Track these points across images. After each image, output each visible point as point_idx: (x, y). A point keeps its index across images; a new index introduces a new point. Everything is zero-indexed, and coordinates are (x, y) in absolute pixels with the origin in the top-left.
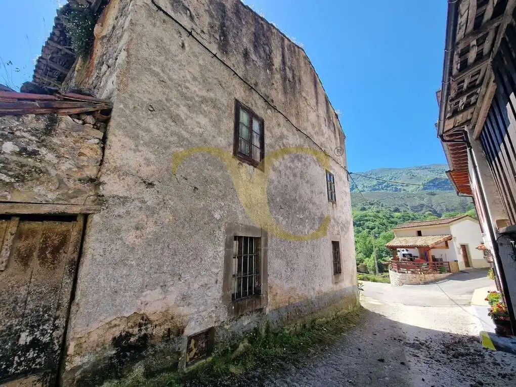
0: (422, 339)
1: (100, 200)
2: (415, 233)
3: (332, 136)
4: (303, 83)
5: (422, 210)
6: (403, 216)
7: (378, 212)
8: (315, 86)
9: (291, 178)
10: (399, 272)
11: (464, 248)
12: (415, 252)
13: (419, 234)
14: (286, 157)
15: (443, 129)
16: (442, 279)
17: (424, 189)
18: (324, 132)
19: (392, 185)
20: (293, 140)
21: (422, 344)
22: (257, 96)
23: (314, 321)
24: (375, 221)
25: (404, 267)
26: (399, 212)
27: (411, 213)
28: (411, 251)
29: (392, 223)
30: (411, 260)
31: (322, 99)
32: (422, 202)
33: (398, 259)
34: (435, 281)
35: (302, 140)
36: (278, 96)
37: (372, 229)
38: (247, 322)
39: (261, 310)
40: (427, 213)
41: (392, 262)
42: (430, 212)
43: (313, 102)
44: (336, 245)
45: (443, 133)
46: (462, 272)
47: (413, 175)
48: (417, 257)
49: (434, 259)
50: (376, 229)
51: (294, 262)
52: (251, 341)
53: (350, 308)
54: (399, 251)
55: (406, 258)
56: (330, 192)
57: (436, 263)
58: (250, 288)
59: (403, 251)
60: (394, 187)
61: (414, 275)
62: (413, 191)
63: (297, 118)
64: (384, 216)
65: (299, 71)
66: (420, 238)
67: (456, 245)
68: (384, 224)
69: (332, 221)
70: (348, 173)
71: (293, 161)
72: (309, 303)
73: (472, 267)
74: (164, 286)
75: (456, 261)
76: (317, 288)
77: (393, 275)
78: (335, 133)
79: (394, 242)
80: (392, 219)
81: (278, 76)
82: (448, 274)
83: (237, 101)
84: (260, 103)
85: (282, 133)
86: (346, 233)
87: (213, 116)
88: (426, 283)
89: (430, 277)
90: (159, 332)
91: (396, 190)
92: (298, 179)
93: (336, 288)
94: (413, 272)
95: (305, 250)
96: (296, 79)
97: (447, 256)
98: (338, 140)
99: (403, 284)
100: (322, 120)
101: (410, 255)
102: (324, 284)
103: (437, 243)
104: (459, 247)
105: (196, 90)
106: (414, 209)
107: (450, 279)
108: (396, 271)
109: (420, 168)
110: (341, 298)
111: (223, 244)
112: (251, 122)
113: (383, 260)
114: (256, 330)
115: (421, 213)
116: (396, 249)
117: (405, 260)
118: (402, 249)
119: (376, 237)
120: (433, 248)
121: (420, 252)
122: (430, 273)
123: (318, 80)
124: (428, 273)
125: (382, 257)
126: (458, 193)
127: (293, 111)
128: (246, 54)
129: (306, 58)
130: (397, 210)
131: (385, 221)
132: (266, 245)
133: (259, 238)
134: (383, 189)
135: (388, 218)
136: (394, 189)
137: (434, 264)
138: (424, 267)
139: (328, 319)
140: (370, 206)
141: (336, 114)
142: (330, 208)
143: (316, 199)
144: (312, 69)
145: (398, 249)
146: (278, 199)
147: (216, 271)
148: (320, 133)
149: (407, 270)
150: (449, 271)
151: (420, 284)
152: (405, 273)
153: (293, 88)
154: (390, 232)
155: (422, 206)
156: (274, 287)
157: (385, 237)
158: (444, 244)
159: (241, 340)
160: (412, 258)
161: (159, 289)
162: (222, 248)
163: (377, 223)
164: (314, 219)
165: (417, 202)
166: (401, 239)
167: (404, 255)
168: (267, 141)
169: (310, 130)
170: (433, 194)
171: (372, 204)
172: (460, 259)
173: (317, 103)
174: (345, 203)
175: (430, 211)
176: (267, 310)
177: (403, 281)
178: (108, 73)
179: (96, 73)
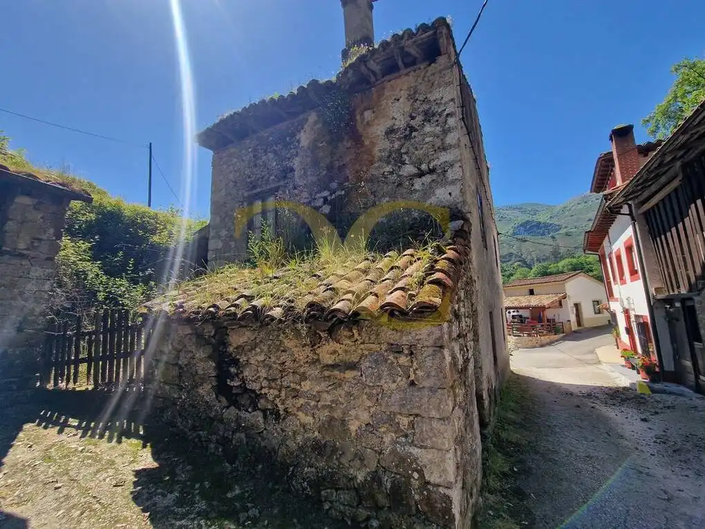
2: (527, 292)
5: (510, 260)
10: (514, 336)
11: (577, 306)
12: (525, 313)
13: (531, 292)
16: (557, 341)
17: (514, 234)
21: (590, 395)
25: (517, 330)
28: (521, 312)
30: (522, 321)
32: (512, 251)
34: (550, 343)
40: (516, 264)
42: (520, 263)
46: (574, 332)
47: (502, 217)
48: (528, 318)
49: (549, 320)
55: (515, 320)
57: (551, 324)
59: (514, 312)
61: (531, 338)
66: (532, 297)
67: (569, 304)
73: (583, 326)
75: (569, 321)
82: (562, 335)
88: (542, 346)
89: (545, 339)
94: (529, 335)
97: (561, 316)
99: (519, 348)
101: (521, 316)
103: (552, 303)
104: (572, 305)
107: (565, 340)
108: (511, 335)
109: (511, 208)
120: (549, 308)
121: (532, 312)
122: (547, 335)
124: (544, 336)
126: (584, 250)
133: (492, 312)
137: (548, 325)
138: (539, 329)
149: (522, 333)
150: (564, 333)
151: (535, 347)
152: (520, 336)
155: (511, 255)
158: (557, 304)
160: (522, 319)
165: (505, 250)
166: (511, 299)
170: (524, 241)
172: (573, 318)
175: (520, 261)
177: (519, 345)
178: (427, 179)
179: (388, 168)
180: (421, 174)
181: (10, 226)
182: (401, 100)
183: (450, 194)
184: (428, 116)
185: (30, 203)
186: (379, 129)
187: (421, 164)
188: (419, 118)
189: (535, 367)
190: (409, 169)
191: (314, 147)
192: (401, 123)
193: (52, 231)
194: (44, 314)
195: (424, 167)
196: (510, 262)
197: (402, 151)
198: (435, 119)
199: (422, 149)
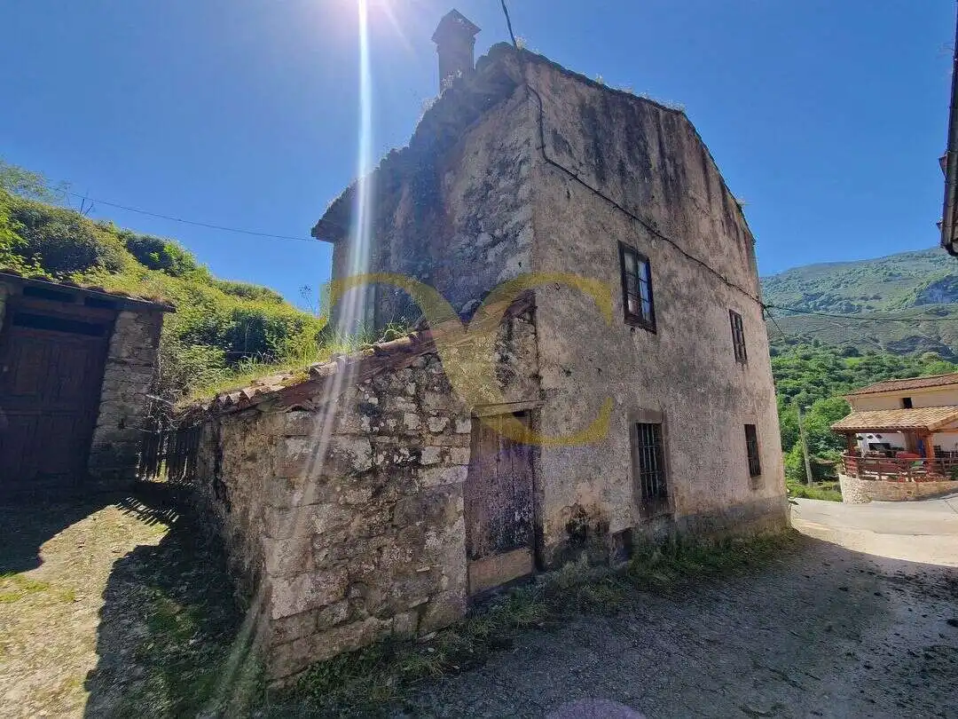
0: (910, 572)
1: (543, 395)
2: (898, 403)
3: (735, 249)
4: (688, 175)
5: (912, 350)
6: (866, 364)
7: (807, 358)
8: (705, 170)
9: (686, 334)
10: (861, 478)
12: (897, 441)
13: (907, 403)
14: (678, 304)
15: (953, 235)
16: (954, 491)
17: (919, 302)
18: (722, 245)
19: (840, 299)
20: (684, 274)
21: (911, 579)
22: (638, 225)
23: (728, 540)
24: (800, 376)
25: (871, 468)
26: (857, 356)
27: (886, 358)
28: (886, 438)
29: (841, 379)
30: (889, 455)
31: (715, 185)
32: (915, 332)
33: (859, 454)
34: (939, 495)
35: (695, 271)
36: (659, 213)
37: (794, 393)
38: (658, 527)
39: (669, 516)
40: (926, 355)
41: (845, 459)
42: (934, 353)
43: (703, 201)
44: (750, 431)
45: (952, 240)
47: (891, 274)
48: (901, 449)
49: (940, 453)
50: (803, 394)
51: (699, 456)
52: (664, 550)
53: (777, 530)
54: (861, 438)
55: (877, 452)
56: (737, 345)
57: (943, 459)
58: (655, 488)
59: (870, 437)
60: (844, 302)
61: (895, 484)
62: (890, 310)
63: (686, 238)
64: (821, 366)
65: (682, 156)
66: (907, 412)
68: (822, 383)
69: (744, 393)
70: (764, 307)
71: (685, 309)
72: (721, 514)
74: (590, 479)
76: (729, 494)
77: (848, 483)
78: (739, 242)
79: (849, 422)
80: (841, 372)
81: (657, 182)
83: (620, 243)
84: (643, 234)
85: (670, 270)
86: (765, 411)
87: (602, 275)
88: (920, 498)
89: (929, 486)
90: (592, 524)
91: (850, 309)
92: (694, 335)
93: (756, 496)
94: (892, 478)
95: (710, 439)
96: (679, 171)
98: (744, 252)
99: (870, 500)
100: (718, 224)
101: (887, 446)
102: (737, 490)
103: (947, 422)
105: (585, 246)
106: (892, 347)
108: (854, 477)
109: (910, 256)
110: (764, 513)
111: (628, 434)
112: (636, 267)
113: (822, 456)
114: (667, 539)
115: (911, 355)
116: (854, 434)
117: (874, 456)
118: (868, 435)
119: (803, 411)
120: (937, 431)
121: (909, 439)
122: (932, 480)
123: (708, 157)
124: (926, 480)
125: (819, 451)
127: (680, 228)
128: (622, 171)
129: (689, 126)
130: (851, 352)
131: (823, 376)
132: (667, 433)
133: (660, 424)
134: (816, 308)
135: (831, 371)
136: (844, 308)
137: (938, 462)
138: (918, 468)
139: (747, 541)
140: (789, 346)
141: (738, 206)
142: (739, 372)
143: (719, 363)
144: (698, 140)
145: (858, 435)
146: (674, 370)
147: (625, 465)
148: (719, 249)
149: (880, 476)
151: (906, 500)
152: (874, 479)
153: (677, 188)
154: (836, 398)
155: (914, 340)
156: (680, 488)
157: (824, 411)
159: (654, 547)
160: (889, 451)
161: (587, 483)
162: (627, 439)
163: (804, 382)
164: (718, 393)
165: (901, 332)
166: (864, 415)
167: (872, 446)
168: (655, 288)
169: (703, 250)
170: (942, 313)
171: (793, 343)
173: (709, 199)
174: (761, 359)
175: (935, 350)
176: (676, 516)
177: (870, 495)
178: (499, 248)
179: (466, 240)
180: (493, 244)
181: (115, 337)
182: (480, 153)
183: (520, 264)
184: (504, 166)
185: (132, 317)
186: (459, 194)
187: (495, 229)
188: (495, 172)
189: (872, 530)
190: (484, 238)
191: (406, 227)
192: (478, 183)
193: (149, 340)
194: (142, 414)
195: (497, 233)
196: (915, 353)
197: (479, 216)
198: (510, 169)
199: (496, 210)
